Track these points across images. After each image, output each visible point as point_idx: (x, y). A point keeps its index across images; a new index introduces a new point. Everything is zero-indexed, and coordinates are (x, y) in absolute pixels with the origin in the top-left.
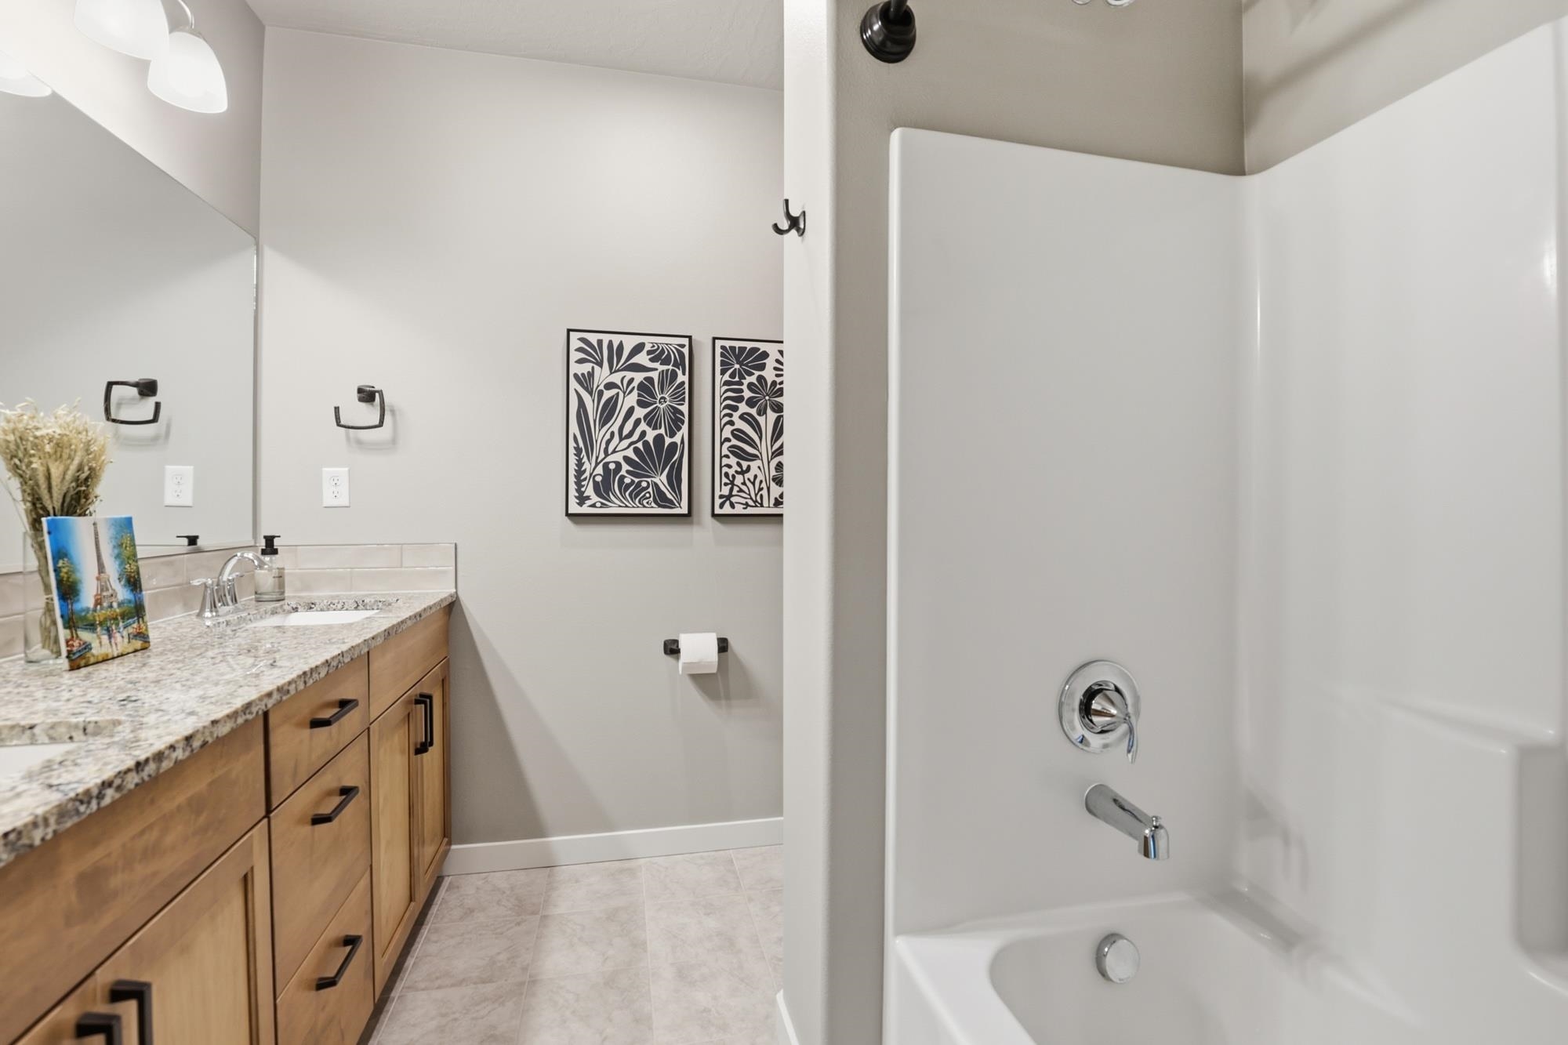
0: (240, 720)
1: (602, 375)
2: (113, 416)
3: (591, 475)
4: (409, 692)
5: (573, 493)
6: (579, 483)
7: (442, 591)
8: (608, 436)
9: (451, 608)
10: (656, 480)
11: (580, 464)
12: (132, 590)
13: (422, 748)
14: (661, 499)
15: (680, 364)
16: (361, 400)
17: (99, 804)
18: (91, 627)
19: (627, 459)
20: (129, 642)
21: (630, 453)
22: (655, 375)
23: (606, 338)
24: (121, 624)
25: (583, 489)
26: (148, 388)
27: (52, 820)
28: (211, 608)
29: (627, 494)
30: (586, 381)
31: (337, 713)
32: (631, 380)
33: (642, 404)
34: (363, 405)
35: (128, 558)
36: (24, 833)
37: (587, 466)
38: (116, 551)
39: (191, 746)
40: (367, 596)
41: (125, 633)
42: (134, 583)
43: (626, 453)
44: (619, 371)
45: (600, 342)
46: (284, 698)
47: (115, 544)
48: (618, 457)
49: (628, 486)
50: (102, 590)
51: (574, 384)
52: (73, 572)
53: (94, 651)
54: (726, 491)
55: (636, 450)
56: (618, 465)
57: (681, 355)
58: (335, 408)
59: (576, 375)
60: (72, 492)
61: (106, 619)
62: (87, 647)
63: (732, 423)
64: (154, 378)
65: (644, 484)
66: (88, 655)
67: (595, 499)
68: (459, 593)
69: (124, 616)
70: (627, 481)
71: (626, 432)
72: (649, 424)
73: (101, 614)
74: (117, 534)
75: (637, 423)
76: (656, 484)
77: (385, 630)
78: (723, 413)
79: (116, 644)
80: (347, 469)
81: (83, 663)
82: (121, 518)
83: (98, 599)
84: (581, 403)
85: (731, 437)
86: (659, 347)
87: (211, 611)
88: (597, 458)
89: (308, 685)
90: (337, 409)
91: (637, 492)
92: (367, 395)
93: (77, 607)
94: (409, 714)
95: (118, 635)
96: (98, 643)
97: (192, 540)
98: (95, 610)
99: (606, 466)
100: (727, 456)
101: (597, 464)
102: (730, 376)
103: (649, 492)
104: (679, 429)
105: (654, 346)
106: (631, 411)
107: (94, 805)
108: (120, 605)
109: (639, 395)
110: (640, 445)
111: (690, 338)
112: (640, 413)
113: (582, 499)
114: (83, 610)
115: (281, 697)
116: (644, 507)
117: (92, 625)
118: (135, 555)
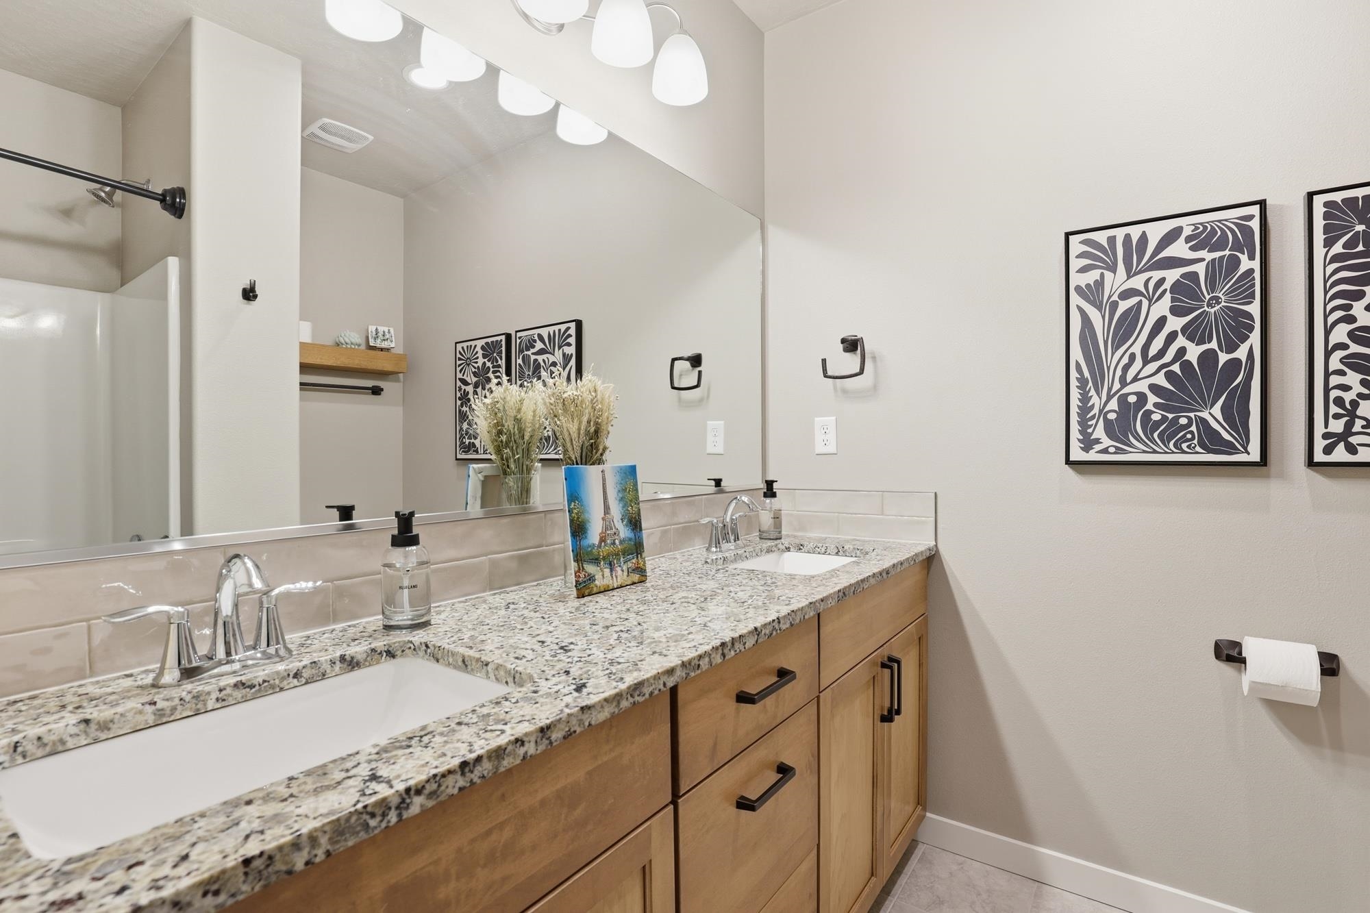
0: (625, 704)
1: (1116, 281)
2: (676, 385)
3: (1101, 411)
4: (876, 653)
5: (1075, 434)
6: (1083, 424)
7: (921, 543)
8: (1125, 360)
9: (930, 562)
10: (1205, 415)
11: (1085, 398)
12: (633, 530)
13: (887, 718)
14: (1211, 440)
15: (1244, 242)
16: (846, 350)
17: (400, 815)
18: (596, 561)
19: (1154, 388)
20: (628, 576)
21: (1160, 380)
22: (1200, 269)
23: (1120, 233)
24: (622, 559)
25: (1090, 430)
26: (696, 361)
27: (324, 840)
28: (716, 544)
29: (1156, 435)
30: (1093, 293)
31: (775, 683)
32: (1162, 281)
33: (1176, 311)
34: (848, 355)
35: (631, 501)
36: (278, 857)
37: (1095, 400)
38: (621, 495)
39: (549, 738)
40: (848, 541)
41: (625, 568)
42: (635, 523)
43: (1153, 380)
44: (1141, 272)
45: (1112, 240)
46: (693, 674)
47: (620, 489)
48: (1142, 386)
49: (1157, 424)
50: (607, 529)
51: (1075, 299)
52: (582, 512)
53: (597, 582)
54: (1337, 426)
55: (1170, 376)
56: (1142, 398)
57: (1247, 232)
58: (822, 360)
59: (1078, 288)
60: (587, 444)
61: (608, 555)
62: (591, 578)
63: (1351, 319)
64: (699, 352)
65: (1183, 421)
66: (592, 585)
67: (1107, 442)
68: (939, 546)
69: (625, 552)
70: (1156, 417)
71: (1153, 351)
72: (1191, 338)
73: (605, 550)
74: (622, 480)
75: (1172, 337)
76: (1204, 421)
77: (839, 591)
78: (1329, 307)
79: (616, 577)
80: (834, 418)
81: (587, 592)
82: (626, 466)
83: (603, 537)
84: (1086, 321)
85: (1348, 341)
86: (1205, 228)
87: (716, 547)
88: (1110, 389)
89: (727, 658)
90: (824, 361)
91: (1172, 432)
92: (852, 345)
93: (585, 543)
94: (874, 677)
95: (619, 569)
96: (602, 577)
97: (718, 482)
98: (599, 546)
99: (1123, 400)
100: (1341, 373)
101: (1109, 398)
102: (1344, 247)
103: (1192, 433)
104: (1244, 338)
105: (1197, 228)
106: (1162, 322)
107: (393, 817)
108: (621, 542)
109: (1173, 300)
110: (1176, 368)
111: (1262, 204)
112: (1175, 323)
113: (1088, 444)
114: (589, 546)
115: (688, 674)
116: (1184, 452)
117: (596, 559)
118: (637, 498)
